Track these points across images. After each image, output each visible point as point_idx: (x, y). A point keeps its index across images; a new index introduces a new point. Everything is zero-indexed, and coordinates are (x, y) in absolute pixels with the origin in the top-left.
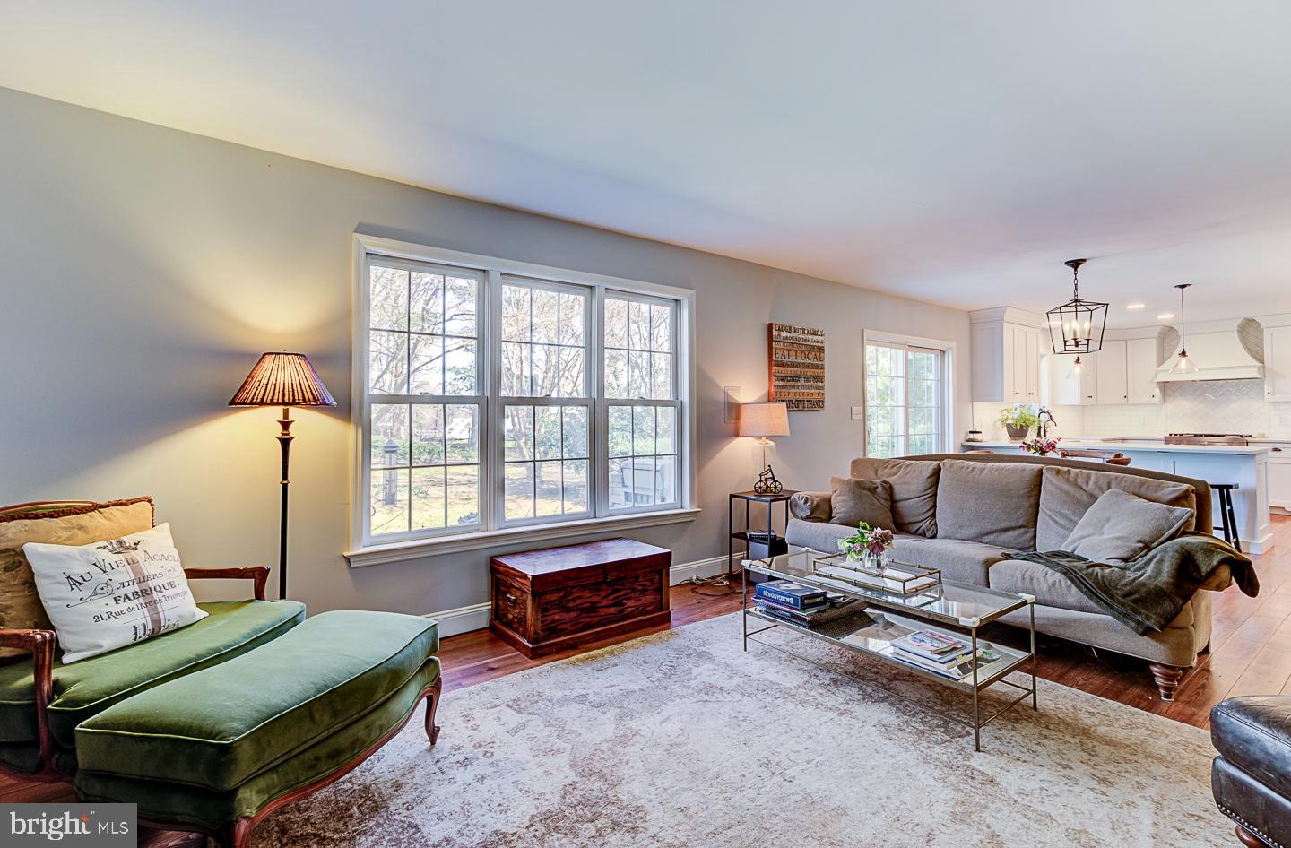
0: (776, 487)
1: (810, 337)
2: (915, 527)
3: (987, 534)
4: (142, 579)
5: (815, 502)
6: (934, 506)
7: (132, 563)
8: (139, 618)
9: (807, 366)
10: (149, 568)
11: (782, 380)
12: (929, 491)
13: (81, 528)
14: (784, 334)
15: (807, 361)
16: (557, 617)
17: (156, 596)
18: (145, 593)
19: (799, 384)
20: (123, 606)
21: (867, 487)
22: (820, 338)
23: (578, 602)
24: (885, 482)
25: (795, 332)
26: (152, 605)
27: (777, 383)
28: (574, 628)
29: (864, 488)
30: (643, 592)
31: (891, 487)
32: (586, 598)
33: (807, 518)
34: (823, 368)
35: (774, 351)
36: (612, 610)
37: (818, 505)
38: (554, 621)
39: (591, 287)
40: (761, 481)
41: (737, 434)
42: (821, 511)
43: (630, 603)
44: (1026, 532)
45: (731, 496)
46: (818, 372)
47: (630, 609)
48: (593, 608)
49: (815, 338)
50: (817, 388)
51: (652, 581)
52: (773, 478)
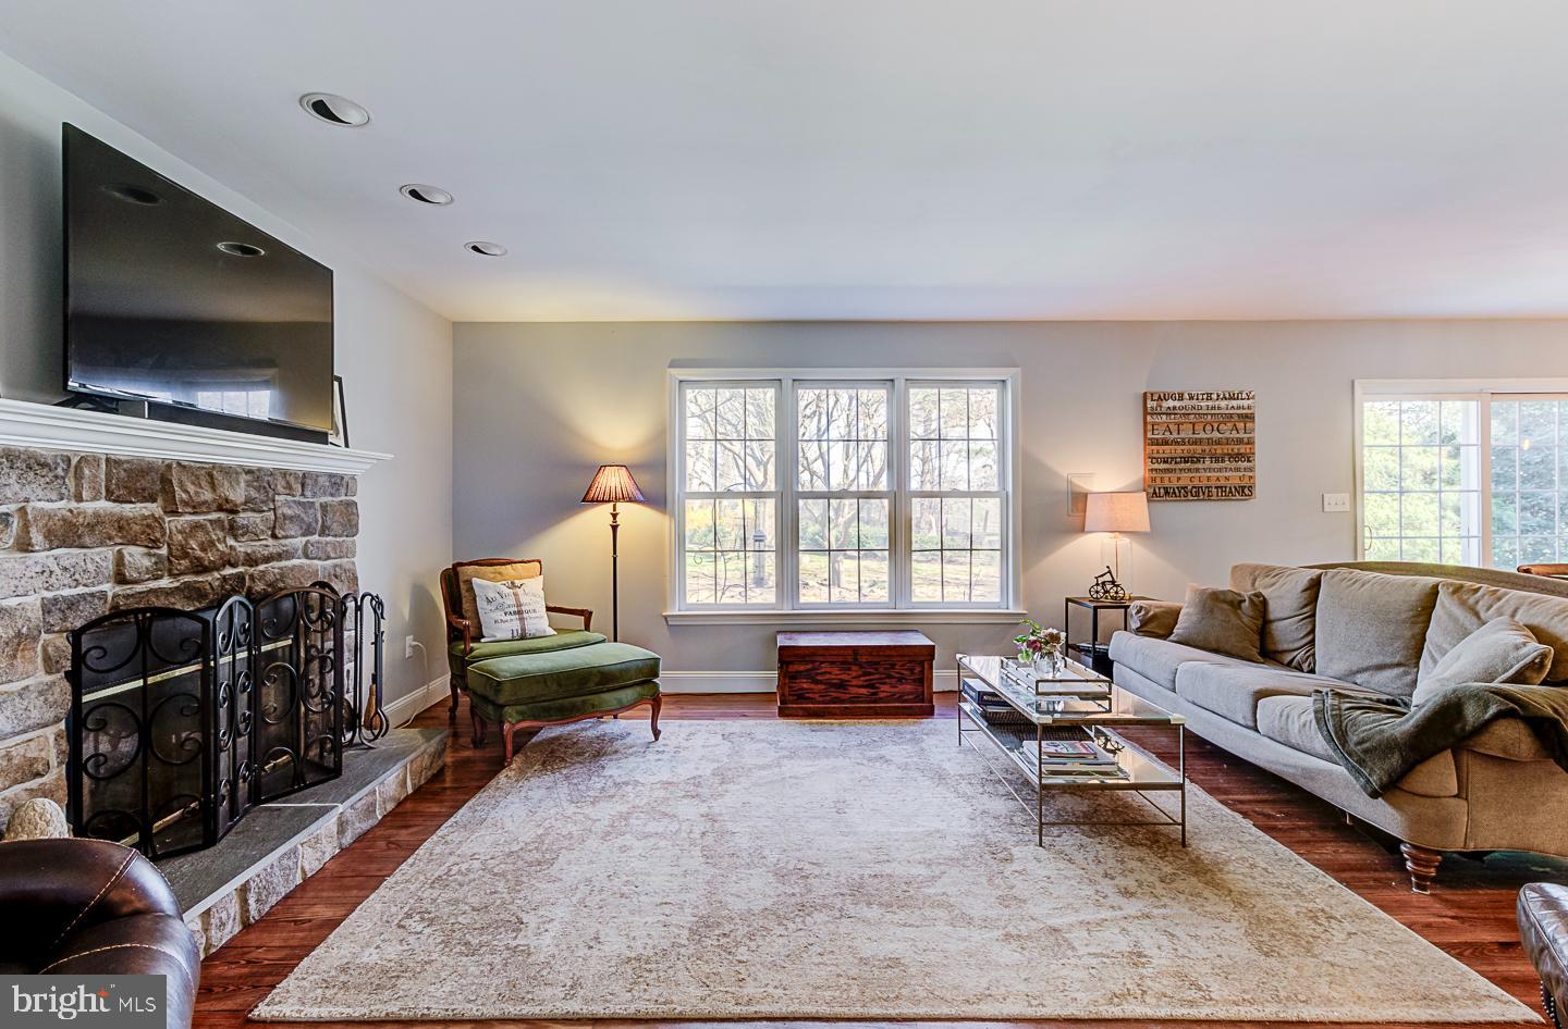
0: (1116, 593)
1: (1223, 404)
2: (1288, 657)
3: (1359, 672)
4: (519, 605)
5: (1151, 613)
6: (1313, 631)
7: (516, 595)
8: (516, 625)
9: (1219, 442)
10: (523, 599)
11: (1166, 462)
12: (1305, 610)
13: (500, 573)
14: (1171, 403)
15: (1216, 435)
16: (805, 686)
17: (525, 615)
18: (520, 612)
19: (1200, 466)
20: (508, 617)
21: (1230, 597)
22: (1246, 403)
23: (828, 676)
24: (1258, 595)
25: (1191, 398)
26: (522, 620)
27: (1156, 466)
28: (821, 699)
29: (1224, 601)
30: (900, 680)
31: (1265, 602)
32: (836, 674)
33: (1138, 631)
34: (1250, 442)
35: (1150, 427)
36: (864, 691)
37: (1155, 616)
38: (802, 689)
39: (892, 380)
40: (1097, 584)
41: (1082, 529)
42: (1159, 625)
43: (885, 688)
44: (1406, 673)
45: (1068, 600)
46: (1243, 449)
47: (885, 694)
48: (842, 685)
49: (1234, 403)
50: (1238, 470)
51: (912, 671)
52: (1113, 582)
